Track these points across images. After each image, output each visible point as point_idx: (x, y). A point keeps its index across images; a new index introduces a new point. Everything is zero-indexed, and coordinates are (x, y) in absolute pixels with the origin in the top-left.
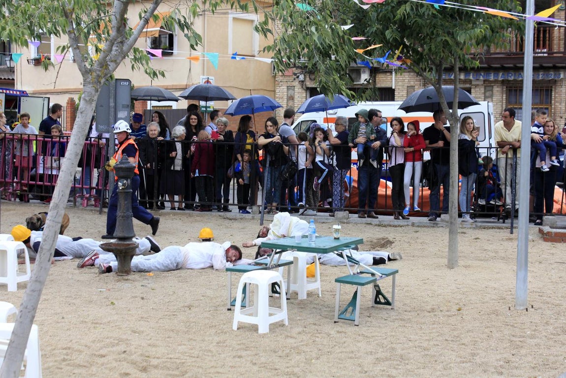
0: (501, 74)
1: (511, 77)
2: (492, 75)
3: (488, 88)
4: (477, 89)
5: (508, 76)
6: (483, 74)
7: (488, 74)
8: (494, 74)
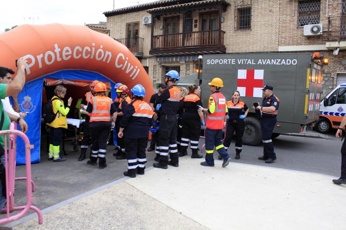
0: (191, 57)
1: (196, 59)
2: (187, 58)
3: (188, 65)
4: (183, 66)
5: (195, 59)
6: (183, 58)
7: (186, 58)
8: (188, 57)
